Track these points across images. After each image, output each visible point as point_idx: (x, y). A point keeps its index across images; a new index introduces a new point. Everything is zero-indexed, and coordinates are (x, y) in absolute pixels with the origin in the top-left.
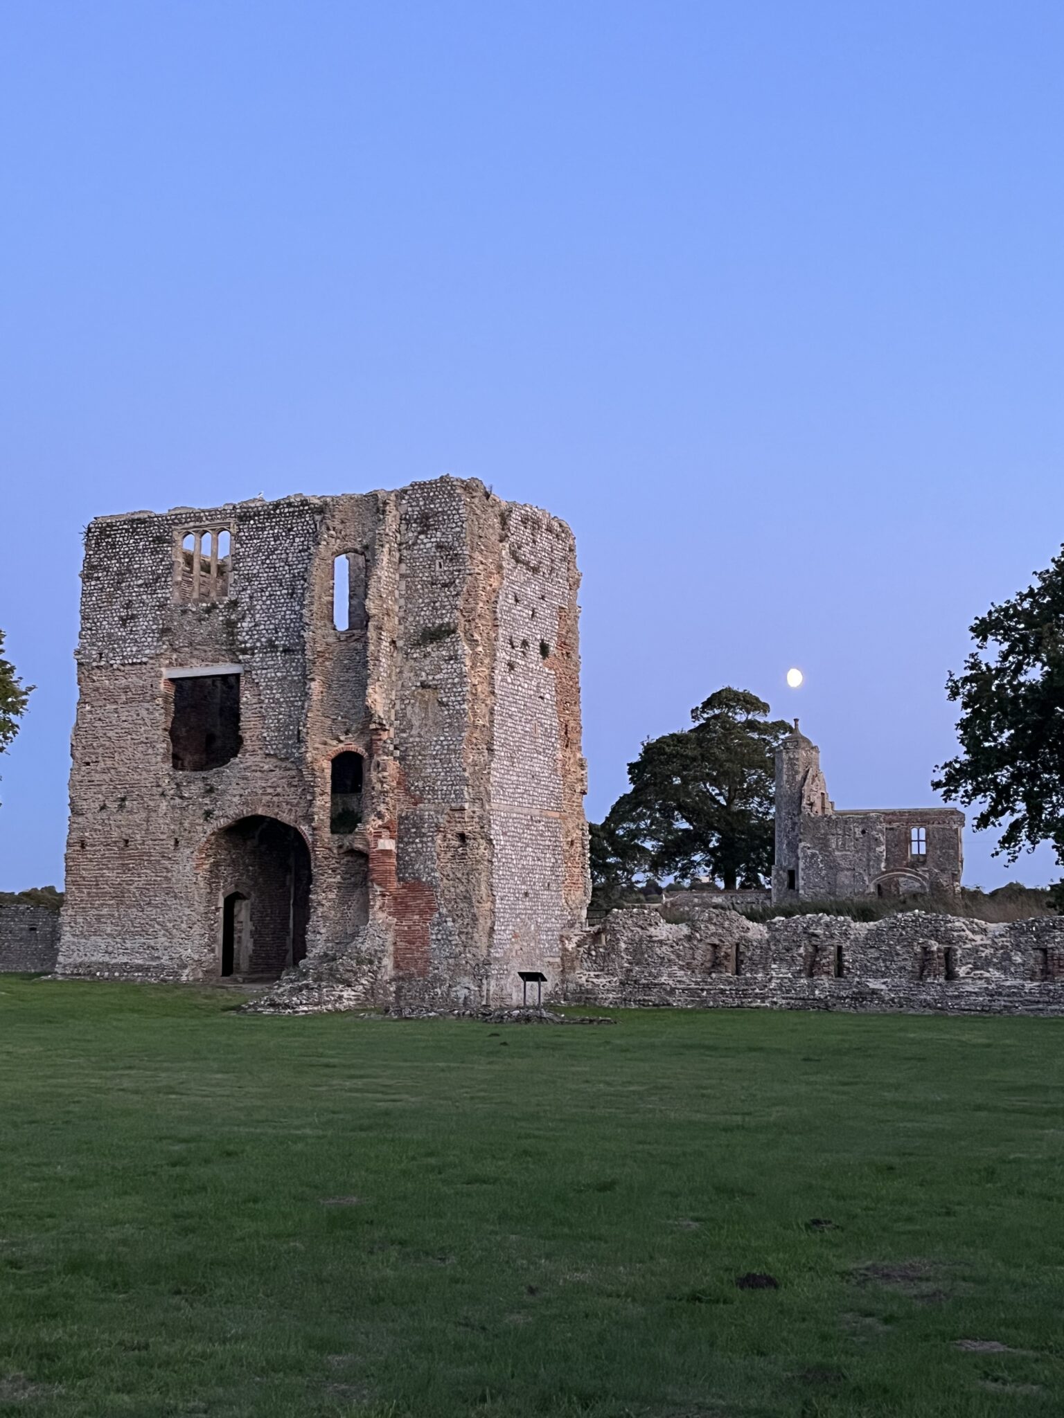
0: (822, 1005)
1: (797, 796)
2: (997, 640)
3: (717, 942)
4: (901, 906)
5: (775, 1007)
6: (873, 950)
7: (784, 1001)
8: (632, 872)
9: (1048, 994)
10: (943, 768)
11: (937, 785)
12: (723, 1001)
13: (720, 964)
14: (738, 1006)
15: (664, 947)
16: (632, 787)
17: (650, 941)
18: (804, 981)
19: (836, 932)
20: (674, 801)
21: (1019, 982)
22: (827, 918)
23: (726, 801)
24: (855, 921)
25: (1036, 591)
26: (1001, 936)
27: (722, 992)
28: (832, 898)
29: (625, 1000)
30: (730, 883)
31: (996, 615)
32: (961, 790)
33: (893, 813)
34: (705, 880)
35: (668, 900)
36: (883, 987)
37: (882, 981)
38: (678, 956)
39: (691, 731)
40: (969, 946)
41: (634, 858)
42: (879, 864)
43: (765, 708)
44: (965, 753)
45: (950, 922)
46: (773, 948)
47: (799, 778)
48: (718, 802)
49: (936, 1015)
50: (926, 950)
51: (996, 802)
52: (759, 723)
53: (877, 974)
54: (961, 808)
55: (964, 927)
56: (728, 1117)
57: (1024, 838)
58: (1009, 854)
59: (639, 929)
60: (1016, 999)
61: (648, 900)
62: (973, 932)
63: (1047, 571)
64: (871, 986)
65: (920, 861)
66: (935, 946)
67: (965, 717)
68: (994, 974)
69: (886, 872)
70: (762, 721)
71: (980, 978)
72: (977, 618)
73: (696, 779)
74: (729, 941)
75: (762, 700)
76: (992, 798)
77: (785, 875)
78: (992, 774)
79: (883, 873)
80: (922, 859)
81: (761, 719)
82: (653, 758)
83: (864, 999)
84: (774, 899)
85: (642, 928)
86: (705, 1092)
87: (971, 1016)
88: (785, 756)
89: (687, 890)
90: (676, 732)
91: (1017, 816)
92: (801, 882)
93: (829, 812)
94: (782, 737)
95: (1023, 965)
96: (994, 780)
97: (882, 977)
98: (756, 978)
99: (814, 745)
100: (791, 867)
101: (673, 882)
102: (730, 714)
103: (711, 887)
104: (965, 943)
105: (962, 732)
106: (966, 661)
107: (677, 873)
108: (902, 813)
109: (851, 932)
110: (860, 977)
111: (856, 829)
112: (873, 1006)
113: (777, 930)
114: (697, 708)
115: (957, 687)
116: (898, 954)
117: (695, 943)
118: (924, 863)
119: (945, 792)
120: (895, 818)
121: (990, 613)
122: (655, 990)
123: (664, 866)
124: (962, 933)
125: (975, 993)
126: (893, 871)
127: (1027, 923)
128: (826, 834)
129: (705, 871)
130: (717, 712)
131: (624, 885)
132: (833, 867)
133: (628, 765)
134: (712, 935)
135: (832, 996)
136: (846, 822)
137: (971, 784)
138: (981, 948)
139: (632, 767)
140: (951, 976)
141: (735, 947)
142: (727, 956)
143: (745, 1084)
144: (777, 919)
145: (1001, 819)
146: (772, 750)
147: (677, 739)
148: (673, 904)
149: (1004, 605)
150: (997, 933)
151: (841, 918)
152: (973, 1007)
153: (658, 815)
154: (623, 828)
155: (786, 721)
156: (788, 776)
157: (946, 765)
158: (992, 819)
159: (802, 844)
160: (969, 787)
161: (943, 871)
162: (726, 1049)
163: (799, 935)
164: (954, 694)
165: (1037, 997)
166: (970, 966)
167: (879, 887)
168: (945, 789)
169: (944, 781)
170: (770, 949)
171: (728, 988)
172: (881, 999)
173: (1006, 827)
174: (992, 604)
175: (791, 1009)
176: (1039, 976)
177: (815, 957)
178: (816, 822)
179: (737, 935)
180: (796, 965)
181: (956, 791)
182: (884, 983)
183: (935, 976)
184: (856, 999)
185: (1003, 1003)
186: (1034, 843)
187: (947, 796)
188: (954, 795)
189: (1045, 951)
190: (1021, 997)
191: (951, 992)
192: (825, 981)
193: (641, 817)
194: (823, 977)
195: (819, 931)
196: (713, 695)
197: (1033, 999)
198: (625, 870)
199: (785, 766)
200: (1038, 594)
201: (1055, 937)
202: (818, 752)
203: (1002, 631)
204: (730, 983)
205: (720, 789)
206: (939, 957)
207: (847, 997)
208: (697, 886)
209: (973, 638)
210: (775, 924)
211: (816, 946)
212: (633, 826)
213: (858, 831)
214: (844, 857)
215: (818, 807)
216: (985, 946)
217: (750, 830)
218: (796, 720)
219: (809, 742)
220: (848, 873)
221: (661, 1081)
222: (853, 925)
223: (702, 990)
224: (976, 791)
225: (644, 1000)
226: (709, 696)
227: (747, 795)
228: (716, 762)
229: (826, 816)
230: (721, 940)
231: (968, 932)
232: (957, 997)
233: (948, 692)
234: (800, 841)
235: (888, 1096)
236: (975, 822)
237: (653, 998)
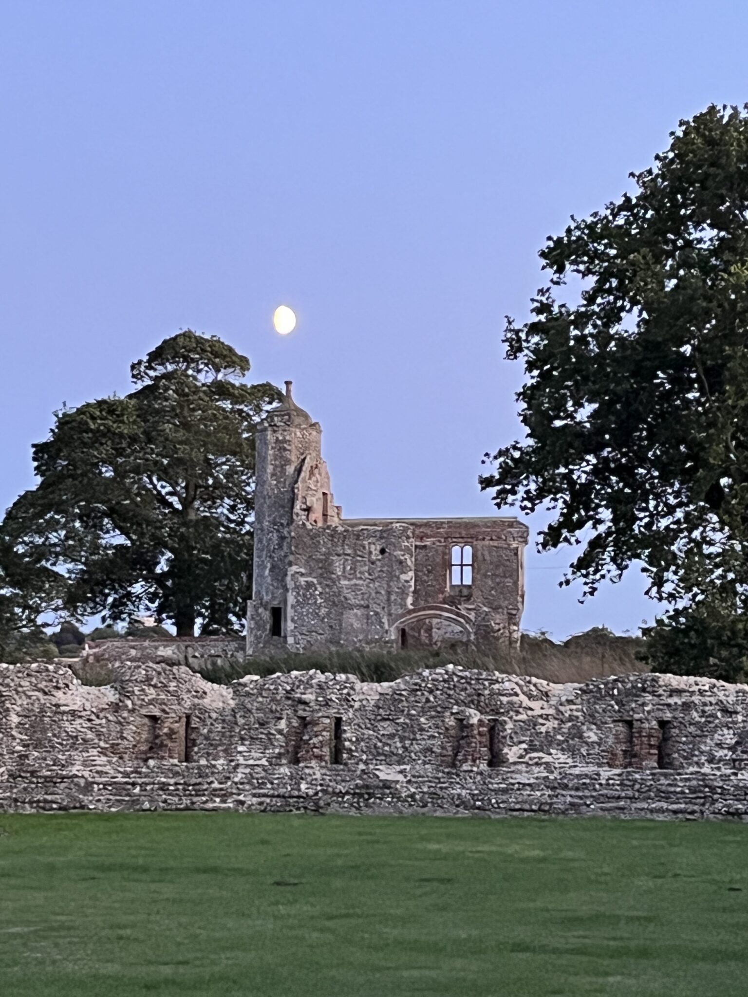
0: (311, 806)
1: (287, 496)
2: (578, 271)
3: (157, 712)
4: (431, 661)
5: (242, 809)
6: (386, 724)
7: (255, 800)
8: (37, 611)
9: (632, 786)
10: (495, 458)
11: (487, 483)
12: (165, 801)
13: (162, 746)
14: (187, 809)
15: (79, 721)
16: (39, 479)
17: (56, 713)
18: (285, 770)
19: (334, 697)
20: (102, 503)
21: (591, 769)
22: (321, 677)
23: (181, 503)
24: (363, 681)
25: (634, 201)
26: (570, 702)
27: (163, 787)
28: (333, 649)
29: (16, 800)
30: (184, 627)
31: (578, 233)
32: (521, 489)
33: (427, 525)
34: (150, 622)
35: (92, 652)
36: (400, 777)
37: (399, 768)
38: (99, 735)
39: (130, 397)
40: (523, 717)
41: (40, 589)
42: (404, 600)
43: (243, 364)
44: (529, 435)
45: (497, 681)
46: (241, 721)
47: (290, 469)
48: (170, 505)
49: (474, 818)
50: (462, 723)
51: (571, 508)
52: (233, 386)
53: (390, 759)
54: (521, 517)
55: (518, 690)
56: (152, 968)
57: (608, 560)
58: (586, 584)
59: (40, 695)
60: (587, 793)
61: (62, 653)
62: (530, 697)
63: (650, 172)
64: (382, 776)
65: (463, 594)
66: (475, 717)
67: (530, 382)
68: (558, 757)
69: (414, 611)
70: (237, 384)
71: (537, 764)
72: (549, 238)
73: (137, 470)
74: (177, 710)
75: (240, 352)
76: (565, 502)
77: (266, 615)
78: (566, 467)
79: (410, 612)
80: (465, 592)
81: (234, 378)
82: (71, 437)
83: (371, 795)
84: (250, 651)
85: (45, 693)
86: (121, 932)
87: (523, 819)
88: (270, 436)
89: (121, 636)
90: (106, 398)
91: (602, 528)
92: (290, 626)
93: (334, 522)
94: (268, 407)
95: (599, 745)
96: (568, 477)
97: (399, 763)
98: (214, 766)
99: (313, 421)
100: (275, 603)
101: (102, 626)
102: (190, 372)
103: (158, 633)
104: (518, 713)
105: (525, 406)
106: (533, 300)
107: (106, 612)
108: (439, 524)
109: (356, 698)
110: (366, 763)
111: (373, 547)
112: (385, 806)
113: (248, 694)
114: (140, 363)
115: (519, 340)
116: (422, 730)
117: (125, 714)
118: (468, 598)
119: (499, 493)
120: (429, 532)
121: (569, 231)
122: (63, 785)
123: (85, 600)
124: (514, 699)
125: (529, 785)
126: (424, 609)
127: (606, 684)
128: (328, 554)
129: (148, 609)
130: (170, 367)
131: (25, 630)
132: (338, 604)
133: (34, 446)
134: (151, 702)
135: (325, 792)
136: (358, 537)
137: (536, 482)
138: (541, 721)
139: (40, 450)
140: (496, 760)
141: (184, 720)
142: (172, 732)
143: (184, 920)
144: (247, 679)
145: (577, 533)
146: (252, 428)
147: (107, 407)
148: (98, 658)
149: (590, 220)
150: (563, 699)
151: (342, 677)
152: (527, 807)
153: (77, 524)
154: (24, 542)
155: (273, 384)
156: (276, 466)
157: (501, 453)
158: (565, 533)
159: (294, 568)
160: (533, 487)
161: (496, 609)
162: (161, 870)
163: (278, 703)
164: (515, 349)
165: (618, 791)
166: (524, 746)
167: (403, 633)
168: (499, 488)
169: (497, 477)
170: (236, 723)
171: (172, 781)
172: (395, 795)
173: (584, 546)
174: (572, 217)
175: (264, 811)
176: (620, 760)
177: (303, 733)
178: (314, 536)
179: (189, 703)
180: (274, 747)
181: (514, 493)
182: (401, 772)
183: (474, 761)
184: (361, 795)
185: (569, 799)
186: (621, 568)
187: (501, 498)
188: (510, 498)
189: (629, 724)
190: (595, 790)
191: (496, 783)
192: (316, 770)
193: (53, 525)
194: (313, 763)
195: (309, 697)
196: (165, 342)
197: (610, 793)
198: (25, 607)
199: (271, 452)
200: (637, 205)
201: (644, 704)
202: (319, 432)
203: (586, 259)
204: (176, 774)
205: (173, 484)
206: (480, 734)
207: (347, 793)
208: (136, 631)
209: (544, 268)
210: (245, 685)
211: (303, 719)
212: (39, 540)
213: (375, 549)
214: (355, 588)
215: (317, 514)
216: (547, 717)
217: (216, 548)
218: (288, 383)
219: (306, 416)
220: (359, 612)
221: (59, 918)
222: (358, 685)
223: (134, 784)
224: (542, 493)
225: (46, 801)
226: (159, 343)
227: (212, 496)
228: (168, 446)
229: (329, 527)
230: (164, 711)
231: (522, 697)
232: (504, 791)
233: (506, 347)
234: (290, 564)
235: (392, 932)
236: (541, 539)
237: (60, 795)
